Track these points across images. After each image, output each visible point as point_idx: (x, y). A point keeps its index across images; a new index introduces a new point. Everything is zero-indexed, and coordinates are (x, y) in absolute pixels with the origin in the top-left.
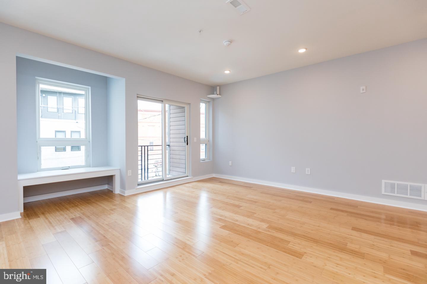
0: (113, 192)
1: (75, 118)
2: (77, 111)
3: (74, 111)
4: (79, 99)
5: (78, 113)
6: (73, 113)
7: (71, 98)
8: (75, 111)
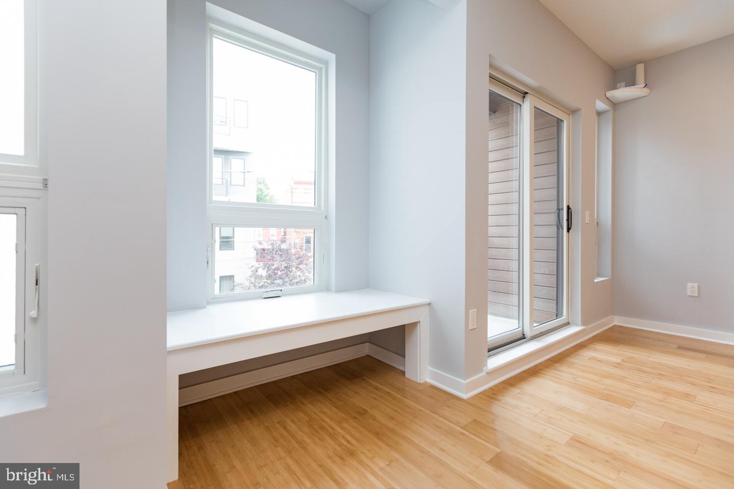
0: (406, 376)
1: (227, 192)
2: (229, 180)
3: (225, 181)
4: (233, 160)
5: (231, 185)
6: (222, 184)
7: (221, 159)
8: (227, 181)
